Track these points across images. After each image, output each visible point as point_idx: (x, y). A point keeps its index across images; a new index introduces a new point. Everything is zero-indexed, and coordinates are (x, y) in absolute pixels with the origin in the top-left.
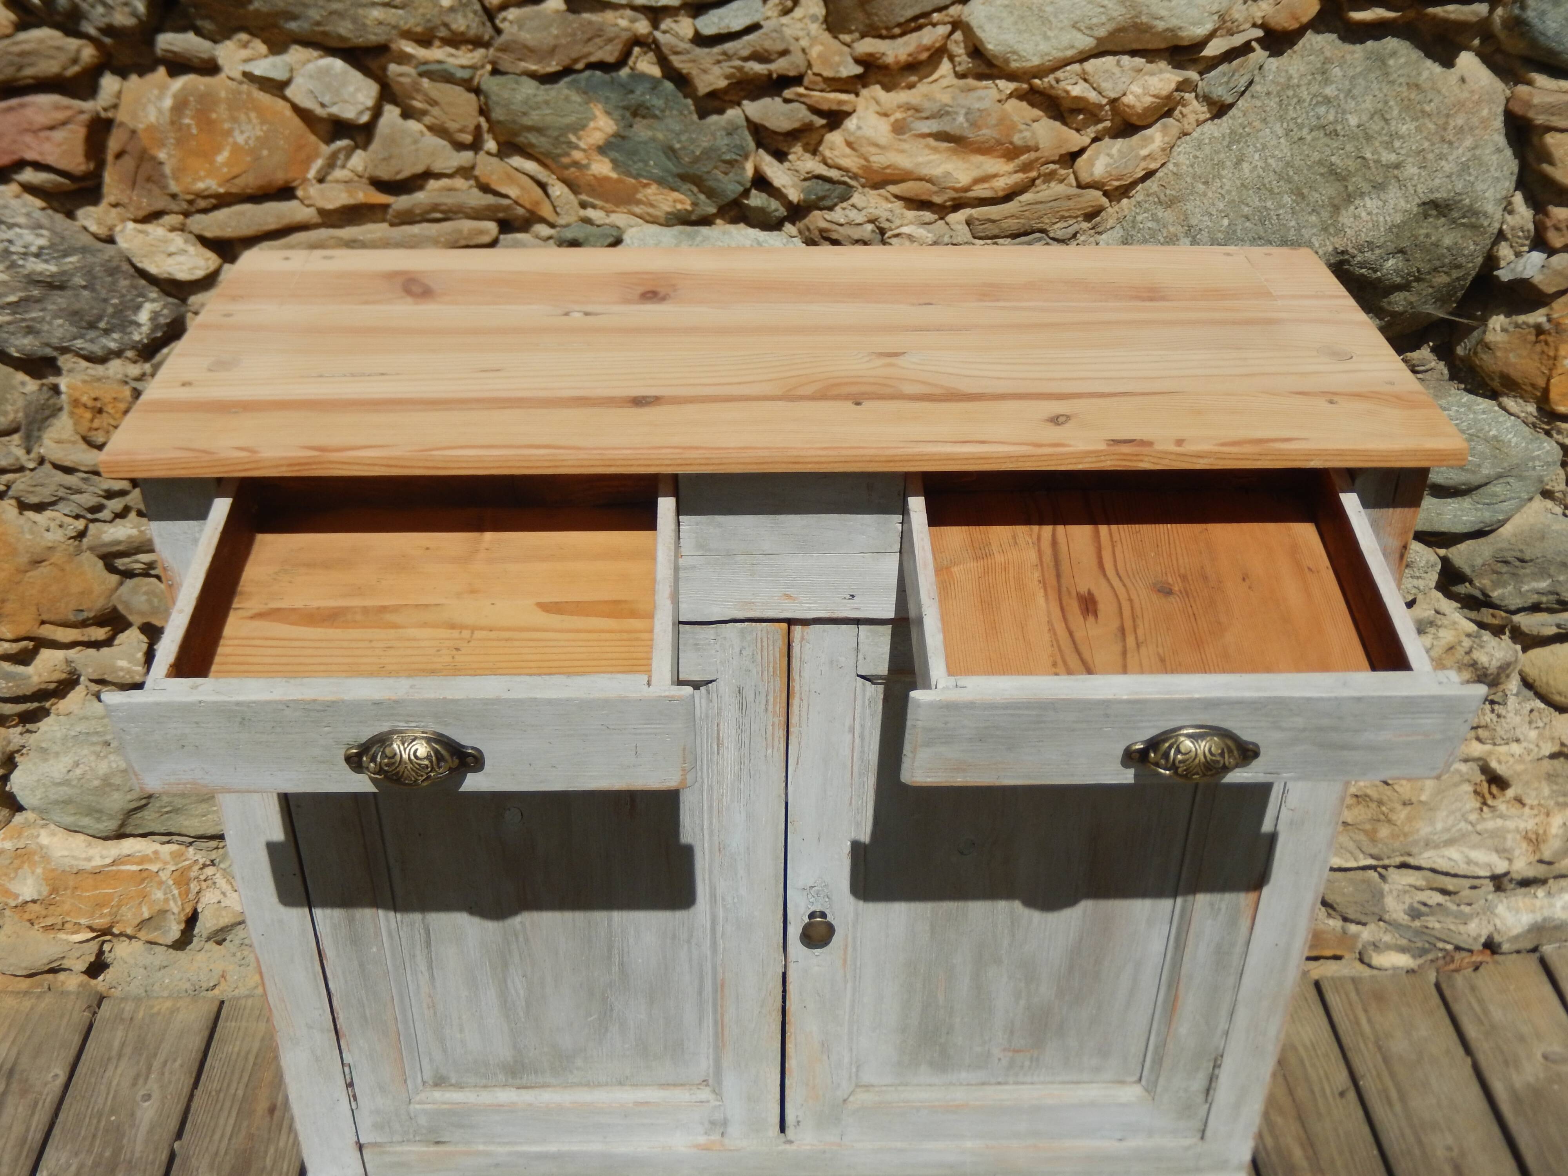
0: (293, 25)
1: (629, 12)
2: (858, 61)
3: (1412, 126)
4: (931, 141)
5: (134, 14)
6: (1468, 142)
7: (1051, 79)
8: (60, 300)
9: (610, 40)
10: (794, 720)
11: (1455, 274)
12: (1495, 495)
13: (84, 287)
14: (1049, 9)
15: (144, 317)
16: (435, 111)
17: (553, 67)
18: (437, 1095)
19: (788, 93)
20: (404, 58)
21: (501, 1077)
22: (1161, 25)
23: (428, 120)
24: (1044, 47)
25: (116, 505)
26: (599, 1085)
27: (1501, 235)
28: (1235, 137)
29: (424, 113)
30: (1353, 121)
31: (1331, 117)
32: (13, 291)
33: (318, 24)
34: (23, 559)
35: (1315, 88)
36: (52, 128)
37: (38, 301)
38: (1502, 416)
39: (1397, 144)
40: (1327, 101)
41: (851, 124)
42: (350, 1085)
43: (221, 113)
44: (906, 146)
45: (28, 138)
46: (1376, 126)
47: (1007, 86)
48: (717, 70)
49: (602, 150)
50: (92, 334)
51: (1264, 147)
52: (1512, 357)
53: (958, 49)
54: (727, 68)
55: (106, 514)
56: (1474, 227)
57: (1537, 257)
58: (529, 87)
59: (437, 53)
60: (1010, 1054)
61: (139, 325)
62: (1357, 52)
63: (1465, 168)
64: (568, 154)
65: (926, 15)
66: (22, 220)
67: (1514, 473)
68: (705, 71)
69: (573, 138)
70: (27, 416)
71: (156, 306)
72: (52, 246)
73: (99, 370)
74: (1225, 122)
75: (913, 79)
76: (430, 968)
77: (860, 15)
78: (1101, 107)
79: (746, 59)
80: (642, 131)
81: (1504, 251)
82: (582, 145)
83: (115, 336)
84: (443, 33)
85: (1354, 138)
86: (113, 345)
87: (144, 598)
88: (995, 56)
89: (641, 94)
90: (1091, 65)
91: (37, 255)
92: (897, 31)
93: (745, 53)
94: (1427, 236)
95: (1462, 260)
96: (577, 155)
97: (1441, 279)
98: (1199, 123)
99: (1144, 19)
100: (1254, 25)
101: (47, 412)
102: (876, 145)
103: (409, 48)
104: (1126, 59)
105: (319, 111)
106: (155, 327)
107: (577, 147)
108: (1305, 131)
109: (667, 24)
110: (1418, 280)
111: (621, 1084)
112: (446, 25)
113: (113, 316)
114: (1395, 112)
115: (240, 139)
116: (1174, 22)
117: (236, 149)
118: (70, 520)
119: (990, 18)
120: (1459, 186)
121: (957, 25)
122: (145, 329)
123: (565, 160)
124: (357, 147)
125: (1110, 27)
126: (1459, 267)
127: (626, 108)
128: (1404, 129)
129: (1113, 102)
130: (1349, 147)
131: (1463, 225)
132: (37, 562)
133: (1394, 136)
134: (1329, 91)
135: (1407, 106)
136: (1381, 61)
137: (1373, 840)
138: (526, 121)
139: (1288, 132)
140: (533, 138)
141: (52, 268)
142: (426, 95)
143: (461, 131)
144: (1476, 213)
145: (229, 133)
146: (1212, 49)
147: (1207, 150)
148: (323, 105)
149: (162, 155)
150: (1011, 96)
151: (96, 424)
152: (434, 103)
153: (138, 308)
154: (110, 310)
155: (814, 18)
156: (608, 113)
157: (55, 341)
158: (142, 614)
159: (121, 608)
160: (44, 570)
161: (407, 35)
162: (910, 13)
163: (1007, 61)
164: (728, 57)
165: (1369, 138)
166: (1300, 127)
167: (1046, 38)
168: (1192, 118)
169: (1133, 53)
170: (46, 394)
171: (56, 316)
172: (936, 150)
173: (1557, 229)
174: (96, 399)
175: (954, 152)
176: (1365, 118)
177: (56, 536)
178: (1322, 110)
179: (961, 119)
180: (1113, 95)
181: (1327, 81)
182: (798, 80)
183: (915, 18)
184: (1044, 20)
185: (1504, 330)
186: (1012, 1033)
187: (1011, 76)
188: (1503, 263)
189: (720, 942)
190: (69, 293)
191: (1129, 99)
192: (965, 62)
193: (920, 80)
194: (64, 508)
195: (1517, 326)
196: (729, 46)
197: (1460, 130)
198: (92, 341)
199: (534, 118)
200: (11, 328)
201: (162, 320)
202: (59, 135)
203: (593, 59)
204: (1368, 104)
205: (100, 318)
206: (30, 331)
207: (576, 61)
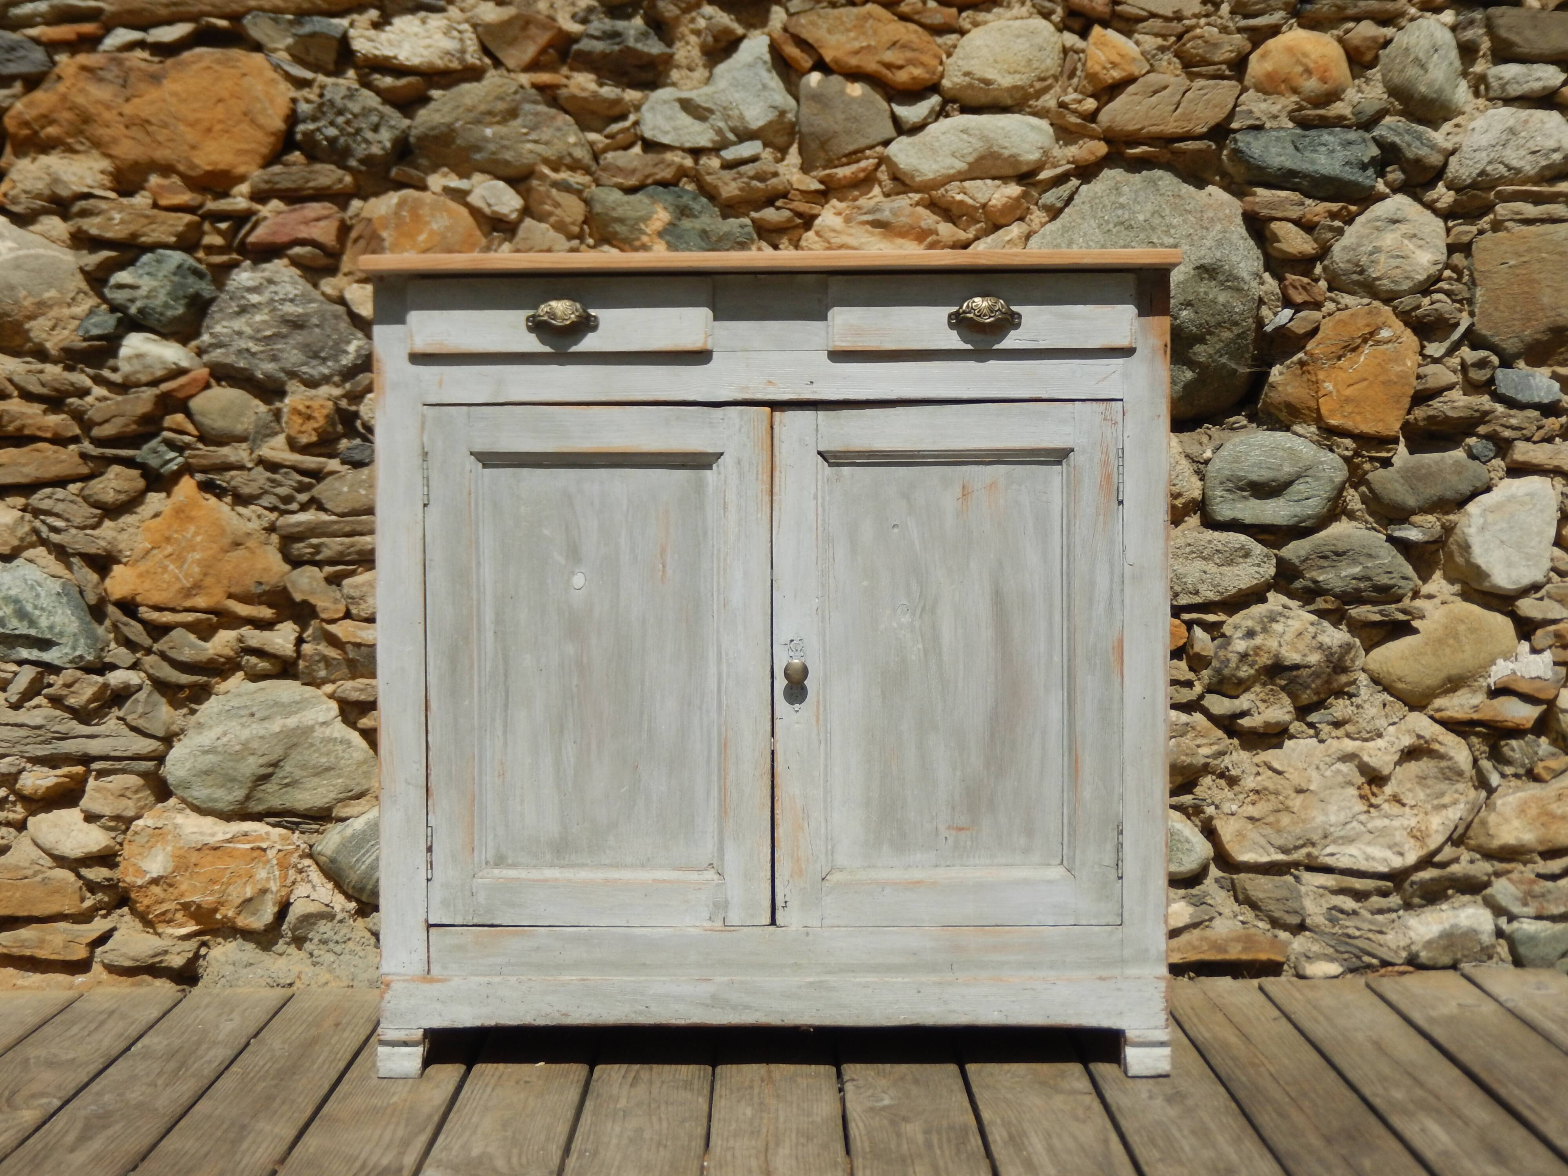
0: (478, 156)
1: (680, 153)
2: (821, 182)
3: (1180, 219)
4: (869, 227)
5: (383, 148)
6: (1219, 227)
7: (942, 190)
8: (299, 337)
9: (669, 165)
10: (776, 489)
11: (1236, 330)
12: (1299, 492)
13: (317, 326)
14: (936, 144)
15: (352, 348)
16: (558, 212)
17: (632, 181)
18: (496, 872)
19: (779, 203)
20: (543, 177)
21: (548, 857)
22: (1006, 153)
23: (552, 219)
24: (935, 167)
25: (303, 497)
26: (625, 866)
27: (1261, 301)
28: (1065, 230)
29: (550, 214)
30: (1141, 217)
31: (1126, 216)
32: (271, 327)
33: (494, 153)
34: (226, 541)
35: (1113, 198)
36: (318, 219)
37: (284, 337)
38: (1295, 438)
39: (1172, 231)
40: (1122, 206)
41: (818, 222)
42: (429, 849)
43: (425, 211)
44: (853, 231)
45: (302, 227)
46: (1156, 221)
47: (916, 197)
48: (733, 185)
49: (660, 234)
50: (314, 362)
51: (1085, 234)
52: (1290, 389)
53: (883, 174)
54: (740, 183)
55: (294, 506)
56: (1239, 290)
57: (1288, 313)
58: (617, 195)
59: (564, 175)
60: (954, 832)
61: (346, 352)
62: (1137, 178)
63: (1219, 243)
64: (638, 239)
65: (861, 151)
66: (287, 279)
67: (1310, 472)
68: (726, 184)
69: (643, 226)
70: (256, 426)
71: (361, 343)
72: (303, 295)
73: (312, 392)
74: (1058, 223)
75: (856, 193)
76: (505, 732)
77: (822, 154)
78: (977, 209)
79: (752, 178)
80: (686, 223)
81: (1265, 311)
82: (648, 231)
83: (330, 363)
84: (568, 160)
85: (1144, 229)
86: (326, 371)
87: (306, 580)
88: (905, 174)
89: (686, 200)
90: (967, 184)
91: (292, 301)
92: (844, 160)
93: (751, 173)
94: (1206, 293)
95: (1237, 318)
96: (645, 239)
97: (1226, 335)
98: (1043, 225)
99: (995, 148)
100: (1069, 162)
101: (268, 431)
102: (834, 231)
103: (546, 170)
104: (989, 182)
105: (487, 210)
106: (359, 356)
107: (645, 233)
108: (1111, 226)
109: (704, 160)
110: (1211, 333)
111: (643, 866)
112: (570, 155)
113: (331, 348)
114: (1167, 212)
115: (435, 226)
116: (1014, 151)
117: (432, 233)
118: (266, 512)
119: (901, 150)
120: (1218, 255)
121: (883, 160)
122: (351, 357)
123: (637, 243)
124: (505, 240)
125: (975, 155)
126: (1236, 324)
127: (677, 207)
128: (1175, 222)
129: (984, 206)
130: (1142, 236)
131: (1230, 287)
132: (237, 544)
133: (1170, 226)
134: (1122, 200)
135: (1175, 208)
136: (1154, 183)
137: (1279, 831)
138: (615, 214)
139: (1100, 226)
140: (618, 228)
141: (300, 310)
142: (554, 200)
143: (573, 223)
144: (1236, 278)
145: (428, 223)
146: (1044, 175)
147: (1049, 238)
148: (489, 205)
149: (385, 234)
150: (918, 204)
151: (304, 428)
152: (557, 205)
153: (349, 342)
154: (331, 343)
155: (794, 166)
156: (665, 208)
157: (288, 366)
158: (303, 592)
159: (289, 585)
160: (240, 552)
161: (546, 161)
162: (851, 148)
163: (913, 177)
164: (741, 175)
165: (1153, 229)
166: (1108, 222)
167: (936, 161)
168: (1037, 221)
169: (994, 179)
170: (270, 417)
171: (294, 348)
172: (872, 234)
173: (1295, 287)
174: (308, 407)
175: (885, 236)
176: (1148, 215)
177: (255, 525)
178: (1120, 212)
179: (887, 213)
180: (983, 201)
181: (1120, 194)
182: (785, 195)
183: (855, 152)
184: (934, 151)
185: (1281, 374)
186: (953, 808)
187: (917, 191)
188: (1267, 321)
189: (724, 702)
190: (305, 332)
191: (993, 202)
192: (888, 184)
193: (862, 195)
194: (267, 501)
195: (1288, 367)
196: (743, 169)
197: (1212, 220)
198: (313, 367)
199: (618, 213)
200: (262, 356)
201: (363, 352)
202: (322, 224)
203: (658, 177)
204: (1149, 207)
205: (322, 349)
206: (274, 358)
207: (647, 177)
